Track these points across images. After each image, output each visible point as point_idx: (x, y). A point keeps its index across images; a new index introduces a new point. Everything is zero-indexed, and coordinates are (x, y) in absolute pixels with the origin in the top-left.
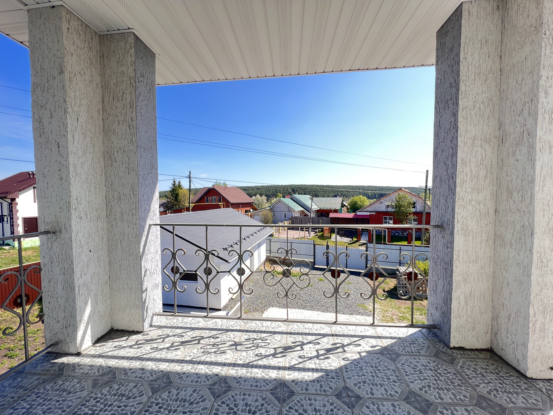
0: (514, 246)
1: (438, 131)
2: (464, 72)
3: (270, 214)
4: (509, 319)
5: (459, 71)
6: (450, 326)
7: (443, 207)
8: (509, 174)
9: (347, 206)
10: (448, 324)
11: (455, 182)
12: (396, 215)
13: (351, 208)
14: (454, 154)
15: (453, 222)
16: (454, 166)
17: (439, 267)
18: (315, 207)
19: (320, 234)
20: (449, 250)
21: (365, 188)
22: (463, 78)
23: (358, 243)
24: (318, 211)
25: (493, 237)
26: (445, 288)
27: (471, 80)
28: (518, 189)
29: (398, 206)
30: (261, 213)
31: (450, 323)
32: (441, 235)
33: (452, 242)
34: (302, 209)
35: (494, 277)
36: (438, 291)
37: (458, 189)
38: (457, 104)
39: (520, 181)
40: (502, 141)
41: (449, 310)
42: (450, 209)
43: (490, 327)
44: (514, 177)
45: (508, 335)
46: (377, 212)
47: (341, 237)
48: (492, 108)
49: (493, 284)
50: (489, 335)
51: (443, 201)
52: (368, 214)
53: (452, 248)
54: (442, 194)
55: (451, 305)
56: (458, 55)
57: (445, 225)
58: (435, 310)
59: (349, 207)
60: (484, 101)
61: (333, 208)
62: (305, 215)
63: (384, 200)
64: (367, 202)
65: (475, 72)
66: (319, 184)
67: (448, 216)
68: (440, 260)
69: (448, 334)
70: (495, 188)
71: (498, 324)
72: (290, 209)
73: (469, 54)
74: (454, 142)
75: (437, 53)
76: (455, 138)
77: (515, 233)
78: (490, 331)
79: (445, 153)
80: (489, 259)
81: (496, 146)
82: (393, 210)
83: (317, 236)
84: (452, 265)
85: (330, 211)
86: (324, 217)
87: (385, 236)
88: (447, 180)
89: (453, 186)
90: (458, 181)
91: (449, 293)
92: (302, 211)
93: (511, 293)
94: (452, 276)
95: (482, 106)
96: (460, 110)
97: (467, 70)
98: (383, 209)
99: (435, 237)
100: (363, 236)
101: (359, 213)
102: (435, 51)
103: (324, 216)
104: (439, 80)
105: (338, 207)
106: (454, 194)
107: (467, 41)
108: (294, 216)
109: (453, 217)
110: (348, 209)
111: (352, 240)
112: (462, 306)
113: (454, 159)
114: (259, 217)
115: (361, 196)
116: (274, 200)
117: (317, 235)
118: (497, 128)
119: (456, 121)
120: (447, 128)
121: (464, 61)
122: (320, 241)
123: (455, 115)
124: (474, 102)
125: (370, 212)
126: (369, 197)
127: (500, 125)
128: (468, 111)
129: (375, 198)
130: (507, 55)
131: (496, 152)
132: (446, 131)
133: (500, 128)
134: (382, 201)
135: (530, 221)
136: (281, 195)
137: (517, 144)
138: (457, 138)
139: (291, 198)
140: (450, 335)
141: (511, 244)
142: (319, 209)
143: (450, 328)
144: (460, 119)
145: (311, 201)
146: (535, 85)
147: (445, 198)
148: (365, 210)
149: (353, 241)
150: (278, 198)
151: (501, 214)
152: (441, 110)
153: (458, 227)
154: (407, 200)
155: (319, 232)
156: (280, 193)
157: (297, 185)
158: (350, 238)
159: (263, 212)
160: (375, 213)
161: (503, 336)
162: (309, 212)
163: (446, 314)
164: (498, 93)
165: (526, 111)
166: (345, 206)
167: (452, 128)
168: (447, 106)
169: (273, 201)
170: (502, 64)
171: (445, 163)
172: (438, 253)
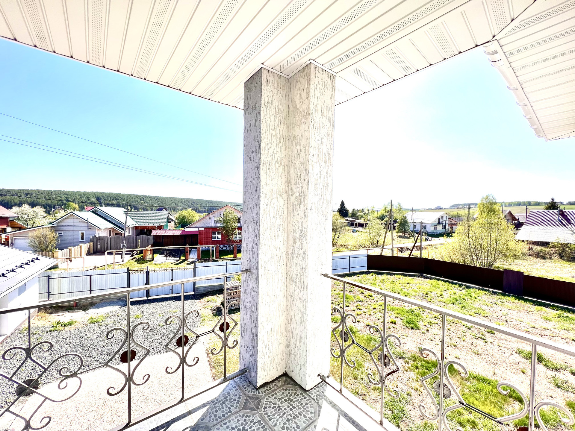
0: (297, 284)
1: (246, 177)
2: (264, 131)
3: (51, 236)
4: (296, 345)
5: (260, 128)
6: (257, 367)
7: (251, 252)
8: (294, 224)
9: (175, 221)
10: (256, 366)
11: (259, 230)
12: (223, 230)
13: (179, 223)
14: (258, 204)
15: (258, 267)
16: (258, 214)
17: (248, 309)
18: (131, 223)
19: (139, 256)
20: (255, 293)
21: (194, 201)
22: (263, 136)
23: (186, 262)
24: (136, 228)
25: (285, 276)
26: (253, 331)
27: (269, 139)
28: (299, 237)
29: (225, 222)
30: (30, 234)
31: (257, 364)
32: (249, 279)
33: (257, 287)
34: (112, 226)
35: (287, 310)
36: (248, 334)
37: (261, 237)
38: (260, 158)
39: (300, 232)
40: (290, 197)
41: (256, 351)
42: (256, 255)
43: (285, 353)
44: (297, 228)
45: (296, 359)
46: (206, 228)
47: (167, 257)
48: (283, 167)
49: (286, 316)
50: (284, 361)
51: (250, 247)
52: (197, 229)
53: (258, 292)
54: (250, 238)
55: (257, 347)
56: (259, 113)
57: (252, 270)
58: (245, 352)
59: (176, 221)
60: (278, 160)
61: (157, 223)
62: (116, 234)
63: (213, 216)
64: (197, 216)
65: (272, 134)
66: (138, 194)
67: (254, 261)
68: (249, 303)
69: (255, 375)
70: (286, 235)
71: (289, 350)
72: (90, 226)
73: (268, 116)
74: (258, 192)
75: (244, 103)
76: (258, 189)
77: (298, 274)
78: (285, 358)
79: (251, 200)
80: (283, 295)
81: (286, 200)
82: (221, 225)
83: (135, 260)
84: (257, 309)
85: (154, 228)
86: (144, 236)
87: (213, 251)
88: (253, 227)
89: (257, 233)
90: (261, 229)
91: (256, 335)
92: (112, 228)
93: (296, 323)
94: (257, 320)
95: (277, 165)
96: (262, 164)
97: (266, 130)
98: (211, 224)
99: (245, 281)
100: (191, 254)
101: (187, 229)
102: (243, 101)
103: (145, 234)
104: (247, 129)
105: (163, 222)
106: (258, 241)
107: (266, 104)
108: (97, 236)
109: (258, 263)
110: (175, 223)
111: (180, 259)
112: (265, 345)
113: (258, 209)
114: (28, 241)
115: (190, 210)
116: (61, 214)
117: (134, 258)
118: (286, 184)
119: (259, 173)
120: (253, 177)
121: (264, 121)
122: (138, 265)
123: (258, 167)
124: (272, 159)
125: (199, 228)
126: (198, 211)
127: (289, 182)
128: (267, 166)
129: (205, 212)
130: (292, 126)
131: (286, 204)
132: (252, 180)
133: (288, 185)
134: (211, 216)
135: (306, 264)
136: (77, 206)
137: (298, 202)
138: (260, 189)
139: (93, 212)
140: (257, 376)
141: (296, 283)
142: (137, 225)
143: (257, 370)
144: (262, 172)
145: (125, 215)
146: (307, 158)
147: (252, 243)
148: (194, 226)
149: (180, 261)
150: (68, 211)
151: (290, 257)
152: (248, 159)
153: (261, 272)
154: (233, 216)
155: (137, 254)
156: (74, 202)
157: (106, 193)
158: (178, 257)
159: (35, 233)
160: (203, 229)
161: (292, 360)
162: (123, 229)
163: (254, 357)
164: (287, 156)
165: (302, 177)
166: (172, 220)
167: (256, 179)
168: (252, 156)
169: (59, 216)
170: (289, 133)
171: (251, 210)
172: (248, 297)
